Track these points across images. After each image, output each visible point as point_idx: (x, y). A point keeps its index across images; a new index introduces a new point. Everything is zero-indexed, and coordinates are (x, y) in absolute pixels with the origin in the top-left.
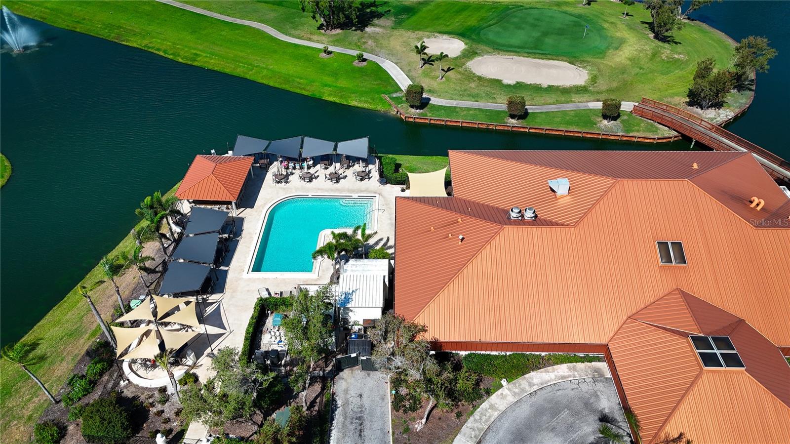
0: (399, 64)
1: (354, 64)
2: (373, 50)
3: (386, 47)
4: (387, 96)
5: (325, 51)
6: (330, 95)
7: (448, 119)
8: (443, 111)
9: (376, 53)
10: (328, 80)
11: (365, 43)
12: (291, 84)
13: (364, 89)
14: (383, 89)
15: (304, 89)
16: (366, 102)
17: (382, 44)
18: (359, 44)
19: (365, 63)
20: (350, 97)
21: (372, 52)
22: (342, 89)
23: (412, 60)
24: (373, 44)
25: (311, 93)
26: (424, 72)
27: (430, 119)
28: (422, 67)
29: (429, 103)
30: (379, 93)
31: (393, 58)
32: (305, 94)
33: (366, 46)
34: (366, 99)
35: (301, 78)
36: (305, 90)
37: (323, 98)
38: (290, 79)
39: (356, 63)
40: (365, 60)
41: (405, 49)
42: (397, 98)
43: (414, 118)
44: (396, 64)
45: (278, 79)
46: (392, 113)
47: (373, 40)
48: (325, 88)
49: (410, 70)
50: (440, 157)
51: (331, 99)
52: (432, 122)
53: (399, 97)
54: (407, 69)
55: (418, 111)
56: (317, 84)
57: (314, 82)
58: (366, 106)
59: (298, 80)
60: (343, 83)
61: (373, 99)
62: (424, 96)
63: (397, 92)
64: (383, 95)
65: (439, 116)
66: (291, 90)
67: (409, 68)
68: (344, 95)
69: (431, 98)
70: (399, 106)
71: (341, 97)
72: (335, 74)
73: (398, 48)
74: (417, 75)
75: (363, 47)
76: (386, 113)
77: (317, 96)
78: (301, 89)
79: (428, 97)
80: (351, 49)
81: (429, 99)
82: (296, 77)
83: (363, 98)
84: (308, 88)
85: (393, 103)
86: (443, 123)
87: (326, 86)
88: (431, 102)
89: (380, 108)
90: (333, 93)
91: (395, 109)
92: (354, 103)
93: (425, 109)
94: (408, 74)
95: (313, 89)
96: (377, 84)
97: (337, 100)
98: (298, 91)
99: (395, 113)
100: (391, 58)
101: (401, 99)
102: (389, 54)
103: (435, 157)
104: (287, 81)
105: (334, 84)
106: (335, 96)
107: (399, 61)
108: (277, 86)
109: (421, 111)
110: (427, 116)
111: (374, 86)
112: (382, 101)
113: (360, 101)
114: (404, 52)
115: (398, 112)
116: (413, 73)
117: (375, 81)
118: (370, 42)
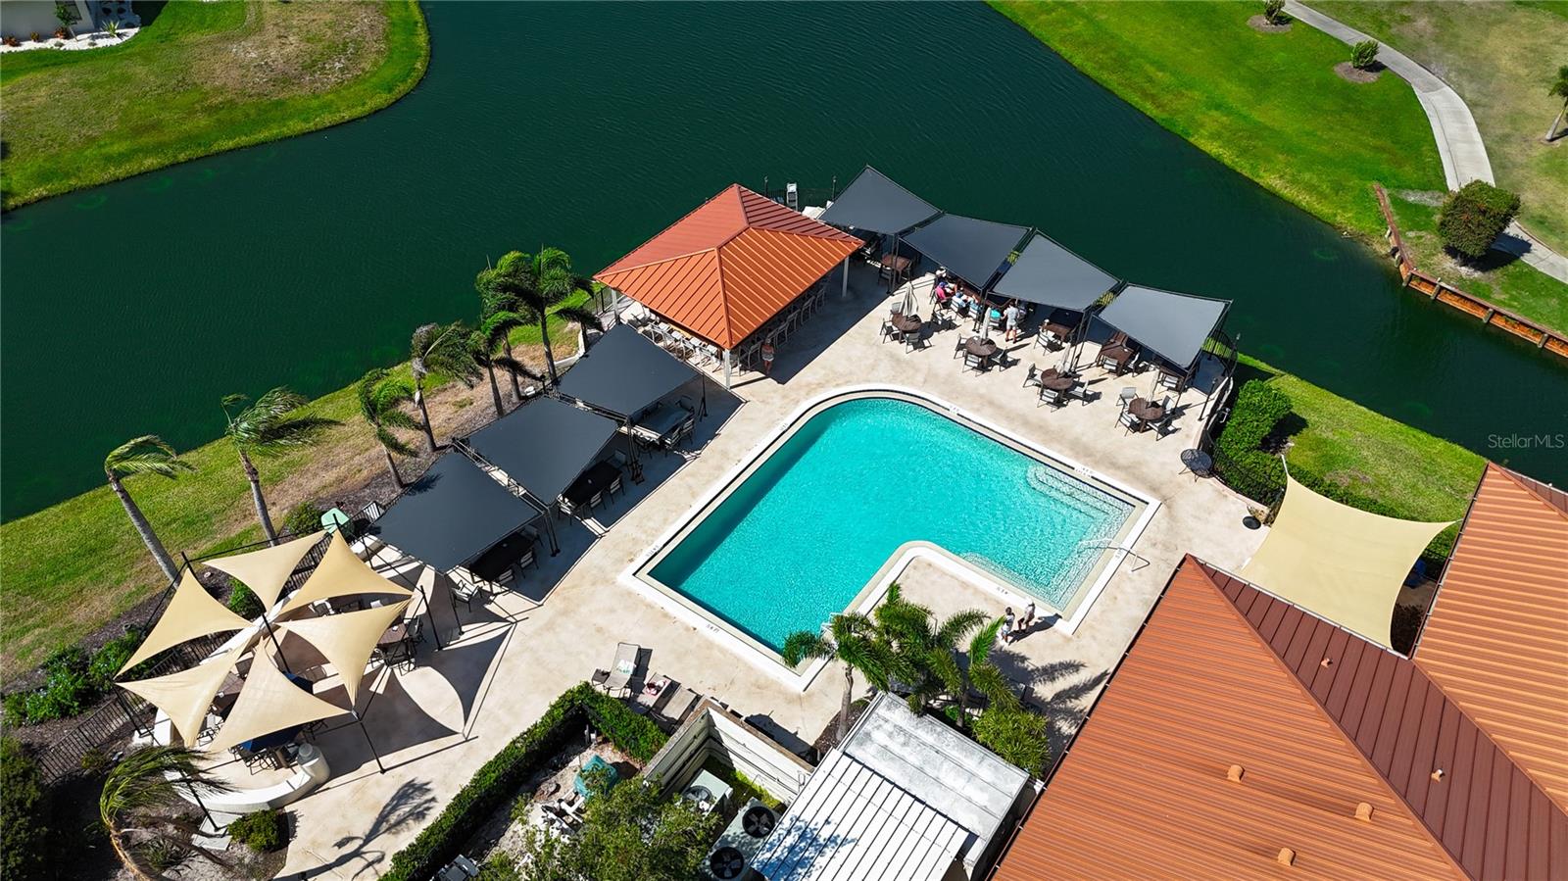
0: (1479, 111)
1: (1336, 68)
2: (1418, 45)
3: (1466, 49)
4: (1386, 192)
5: (1269, 13)
6: (1215, 136)
7: (1558, 333)
8: (1554, 302)
9: (1423, 57)
10: (1233, 91)
11: (1405, 19)
12: (1127, 74)
13: (1325, 149)
14: (1385, 168)
15: (1153, 98)
16: (1311, 188)
17: (1457, 36)
18: (1385, 18)
19: (1372, 77)
20: (1268, 160)
21: (1414, 51)
22: (1258, 131)
23: (1532, 110)
24: (1430, 29)
25: (1165, 116)
26: (1553, 156)
27: (1495, 312)
28: (1552, 140)
29: (1518, 258)
30: (1365, 173)
31: (1469, 88)
32: (1148, 113)
33: (1406, 29)
34: (1315, 181)
35: (1161, 68)
36: (1153, 103)
37: (1191, 140)
38: (1131, 62)
39: (1345, 71)
40: (1377, 67)
41: (1522, 71)
42: (1418, 208)
43: (1442, 288)
44: (1472, 105)
45: (1103, 52)
46: (1377, 247)
47: (1434, 20)
48: (1214, 113)
49: (1507, 136)
50: (1460, 449)
51: (1212, 148)
52: (1498, 322)
53: (1425, 207)
54: (1499, 132)
55: (1464, 270)
56: (1196, 94)
57: (1190, 88)
58: (1304, 200)
59: (1151, 70)
60: (1274, 114)
61: (1338, 188)
62: (1513, 229)
63: (1426, 190)
64: (1375, 185)
65: (1528, 310)
66: (1123, 92)
67: (1507, 130)
68: (1254, 147)
69: (1535, 246)
70: (1411, 234)
71: (1243, 152)
72: (1262, 83)
73: (1504, 62)
74: (1520, 159)
75: (1394, 31)
76: (1356, 240)
77: (1178, 130)
78: (1145, 95)
79: (1526, 238)
80: (1353, 26)
81: (1525, 247)
82: (1153, 63)
83: (1307, 176)
84: (1166, 98)
85: (1396, 218)
86: (1537, 340)
87: (1218, 107)
88: (1526, 258)
89: (1347, 219)
90: (1227, 134)
91: (1392, 240)
92: (1271, 180)
93: (1496, 275)
94: (1494, 146)
95: (1177, 105)
96: (1377, 149)
97: (1228, 156)
98: (1134, 99)
99: (1384, 250)
100: (1465, 84)
101: (1429, 215)
102: (1460, 72)
103: (1441, 444)
104: (1121, 63)
105: (1244, 111)
106: (1228, 143)
107: (1484, 100)
108: (1090, 69)
109: (1477, 275)
110: (1488, 298)
111: (1363, 151)
112: (1364, 200)
113: (1294, 182)
114: (1516, 78)
115: (1395, 251)
116: (1513, 150)
117: (1374, 135)
118: (1422, 22)
